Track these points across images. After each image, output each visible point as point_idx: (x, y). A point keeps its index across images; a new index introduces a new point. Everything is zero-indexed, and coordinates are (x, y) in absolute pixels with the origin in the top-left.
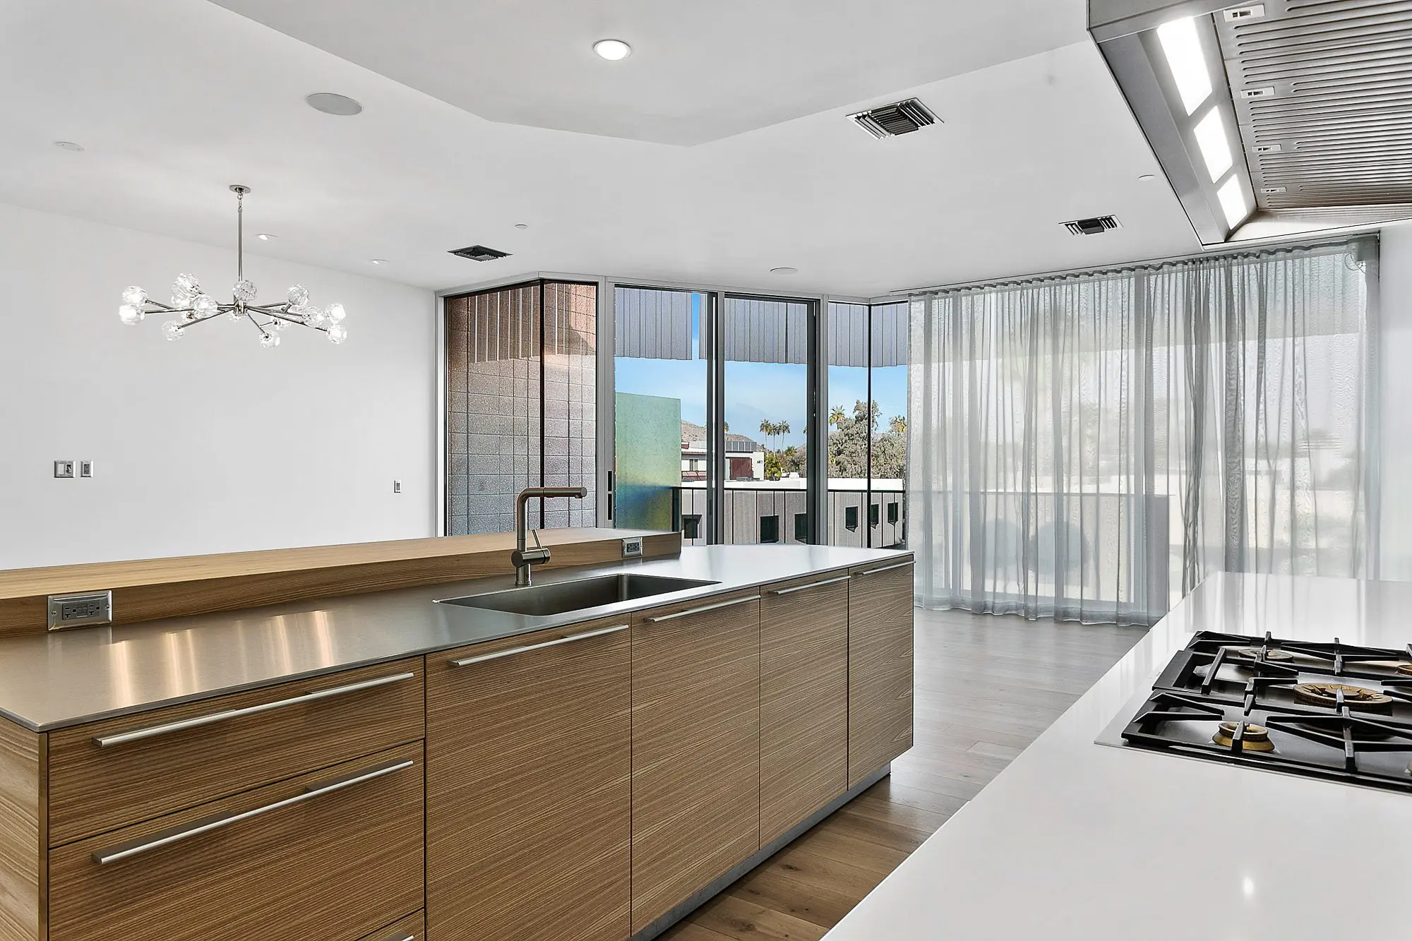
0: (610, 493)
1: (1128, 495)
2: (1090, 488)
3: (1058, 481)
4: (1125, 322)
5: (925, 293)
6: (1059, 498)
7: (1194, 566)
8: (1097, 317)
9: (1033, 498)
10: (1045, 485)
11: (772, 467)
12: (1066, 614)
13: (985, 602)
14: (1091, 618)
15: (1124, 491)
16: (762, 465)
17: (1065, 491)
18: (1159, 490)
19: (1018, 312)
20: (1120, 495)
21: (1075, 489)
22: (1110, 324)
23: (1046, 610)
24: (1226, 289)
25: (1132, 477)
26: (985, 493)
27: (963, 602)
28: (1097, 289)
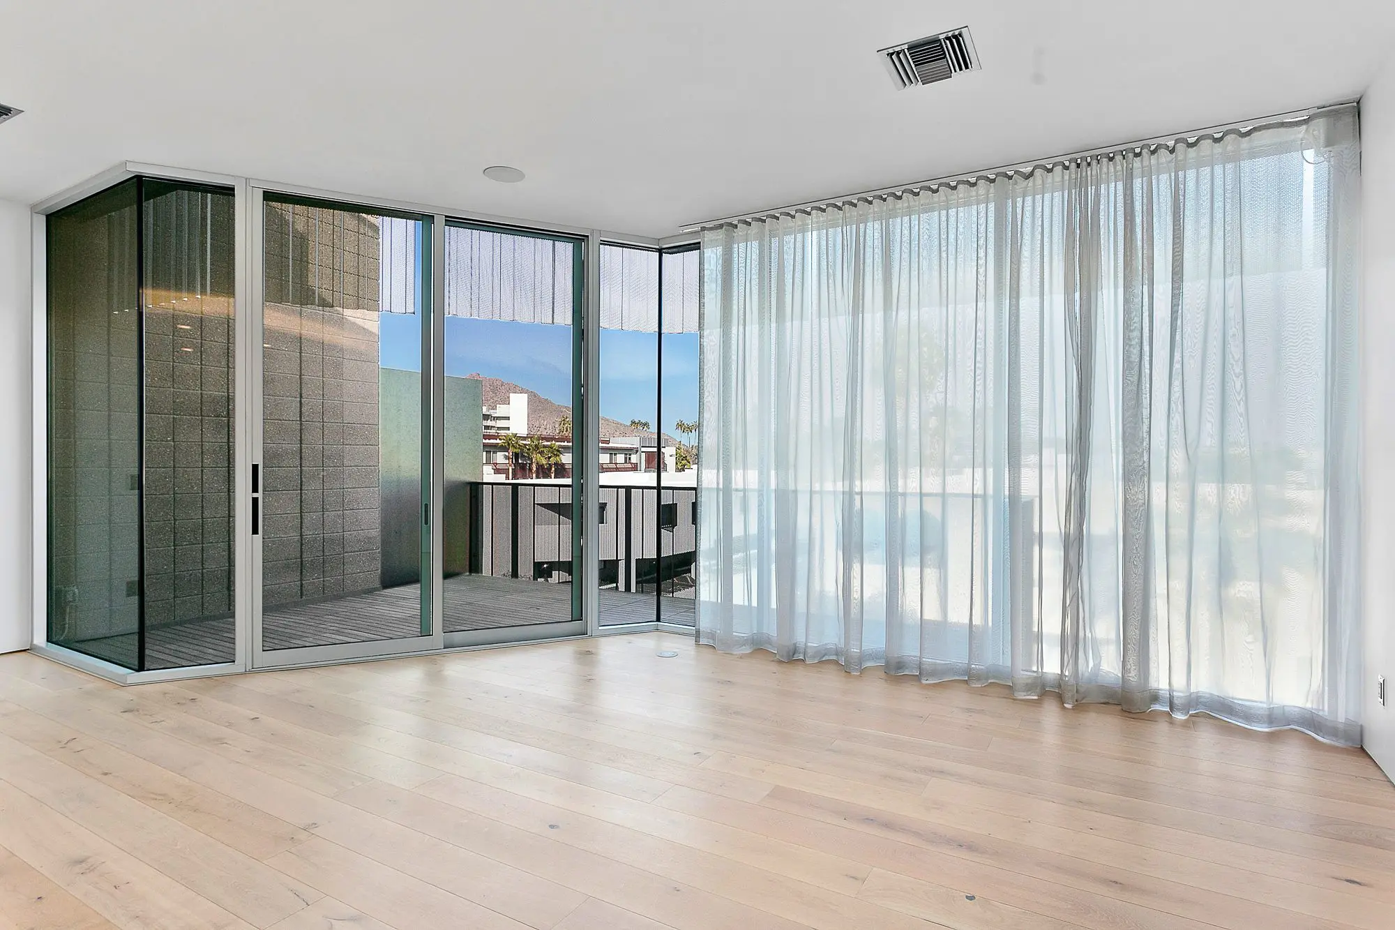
0: (255, 495)
1: (984, 497)
2: (932, 484)
3: (891, 476)
4: (982, 254)
5: (721, 226)
6: (892, 498)
7: (1078, 604)
8: (944, 249)
9: (857, 498)
10: (873, 483)
11: (682, 460)
12: (900, 665)
13: (795, 644)
14: (933, 673)
15: (979, 489)
16: (674, 458)
17: (900, 490)
18: (1028, 487)
19: (839, 247)
20: (973, 496)
21: (913, 485)
22: (960, 257)
23: (874, 656)
24: (1125, 197)
25: (990, 471)
26: (795, 492)
27: (769, 641)
28: (944, 219)
